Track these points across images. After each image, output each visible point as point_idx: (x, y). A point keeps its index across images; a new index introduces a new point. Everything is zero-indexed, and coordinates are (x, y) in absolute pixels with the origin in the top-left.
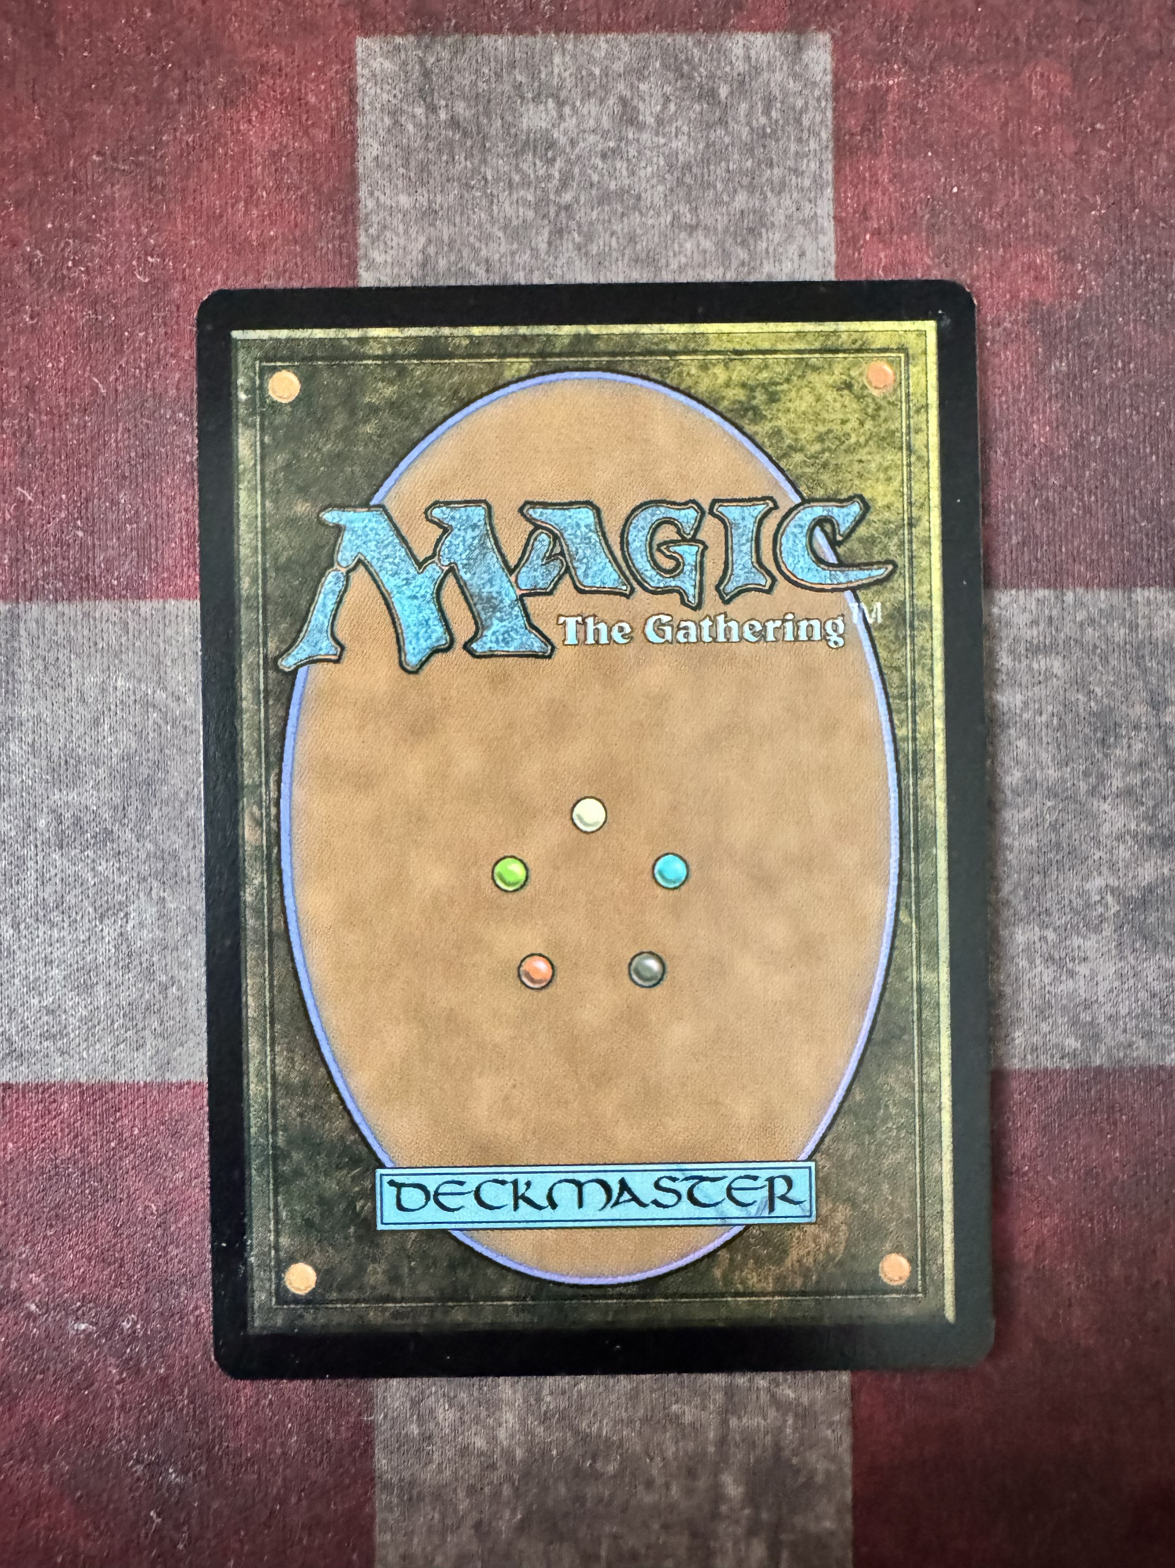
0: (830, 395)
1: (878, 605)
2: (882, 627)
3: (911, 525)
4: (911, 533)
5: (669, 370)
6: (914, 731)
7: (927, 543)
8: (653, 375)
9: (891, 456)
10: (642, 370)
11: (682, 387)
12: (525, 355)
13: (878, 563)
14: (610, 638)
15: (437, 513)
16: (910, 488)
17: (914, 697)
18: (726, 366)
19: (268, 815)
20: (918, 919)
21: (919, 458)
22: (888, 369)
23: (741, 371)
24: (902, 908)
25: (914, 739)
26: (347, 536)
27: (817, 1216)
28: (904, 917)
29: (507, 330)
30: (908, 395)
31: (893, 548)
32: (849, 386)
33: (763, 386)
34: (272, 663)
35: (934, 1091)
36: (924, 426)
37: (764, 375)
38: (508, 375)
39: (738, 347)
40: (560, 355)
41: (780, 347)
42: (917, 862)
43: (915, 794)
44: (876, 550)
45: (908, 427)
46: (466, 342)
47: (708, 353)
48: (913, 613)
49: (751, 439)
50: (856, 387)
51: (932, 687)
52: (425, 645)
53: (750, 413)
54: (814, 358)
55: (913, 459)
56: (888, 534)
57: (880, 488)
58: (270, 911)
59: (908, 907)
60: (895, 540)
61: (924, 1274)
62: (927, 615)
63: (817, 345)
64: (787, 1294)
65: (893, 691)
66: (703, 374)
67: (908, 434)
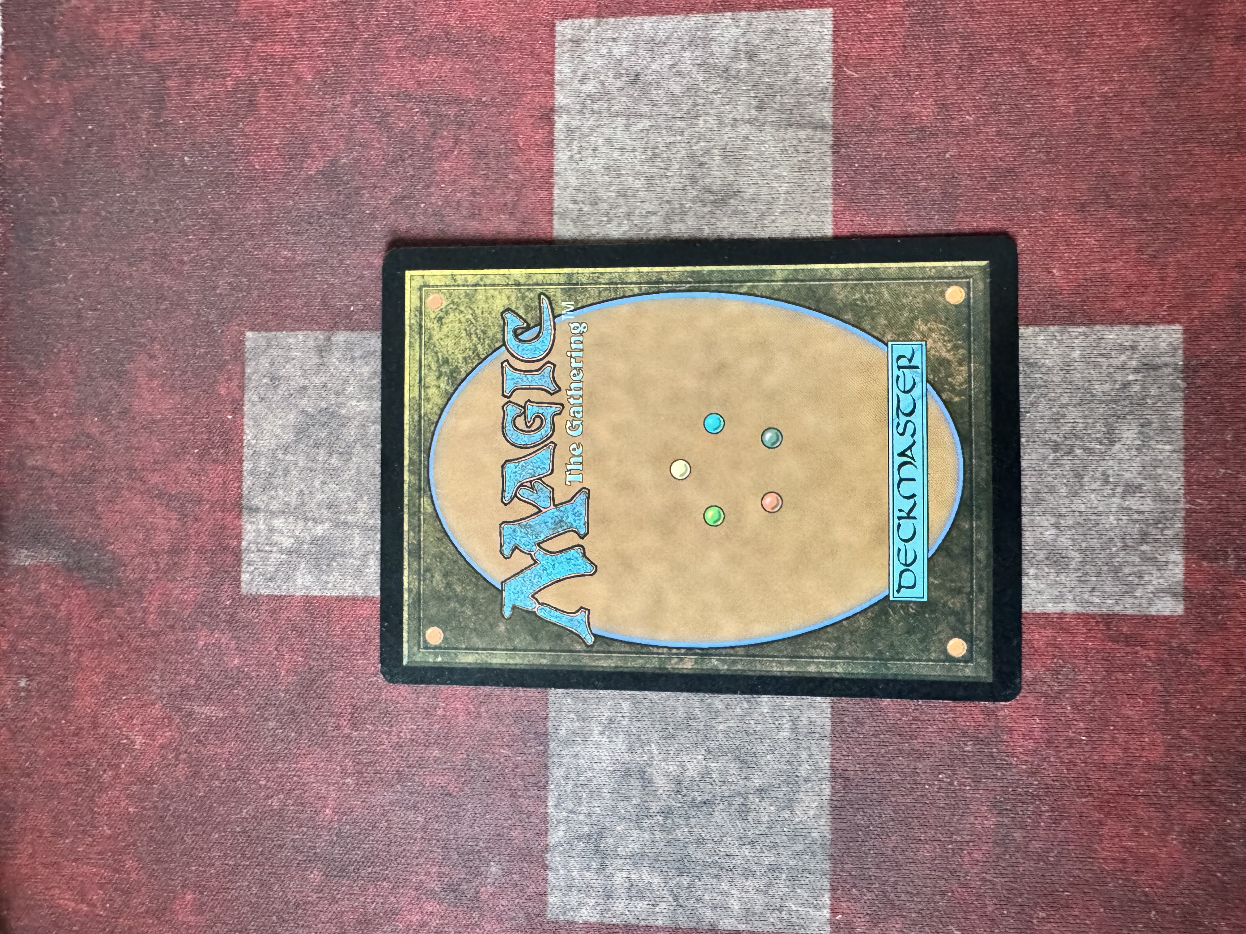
0: (445, 329)
1: (564, 304)
2: (576, 302)
3: (519, 284)
4: (524, 285)
5: (429, 419)
6: (636, 283)
7: (529, 276)
8: (432, 428)
9: (480, 296)
10: (429, 435)
11: (439, 412)
12: (420, 501)
13: (540, 303)
14: (578, 456)
15: (506, 552)
16: (498, 285)
17: (616, 284)
18: (429, 387)
19: (676, 654)
20: (745, 281)
21: (481, 280)
22: (431, 297)
23: (431, 379)
24: (739, 291)
25: (640, 283)
26: (518, 604)
27: (922, 340)
28: (743, 290)
29: (406, 510)
30: (446, 286)
31: (532, 295)
32: (440, 319)
33: (439, 366)
34: (589, 649)
35: (847, 272)
36: (463, 277)
37: (434, 366)
38: (430, 510)
39: (417, 381)
40: (420, 480)
41: (418, 358)
42: (713, 282)
43: (672, 283)
44: (533, 305)
45: (464, 286)
46: (412, 534)
47: (420, 398)
48: (569, 284)
49: (468, 375)
50: (441, 314)
51: (610, 273)
52: (581, 561)
53: (454, 375)
54: (424, 338)
55: (482, 283)
56: (523, 298)
57: (498, 302)
58: (732, 655)
59: (737, 287)
60: (527, 294)
61: (957, 278)
62: (570, 276)
63: (417, 337)
64: (970, 358)
65: (613, 295)
66: (432, 400)
67: (468, 286)
